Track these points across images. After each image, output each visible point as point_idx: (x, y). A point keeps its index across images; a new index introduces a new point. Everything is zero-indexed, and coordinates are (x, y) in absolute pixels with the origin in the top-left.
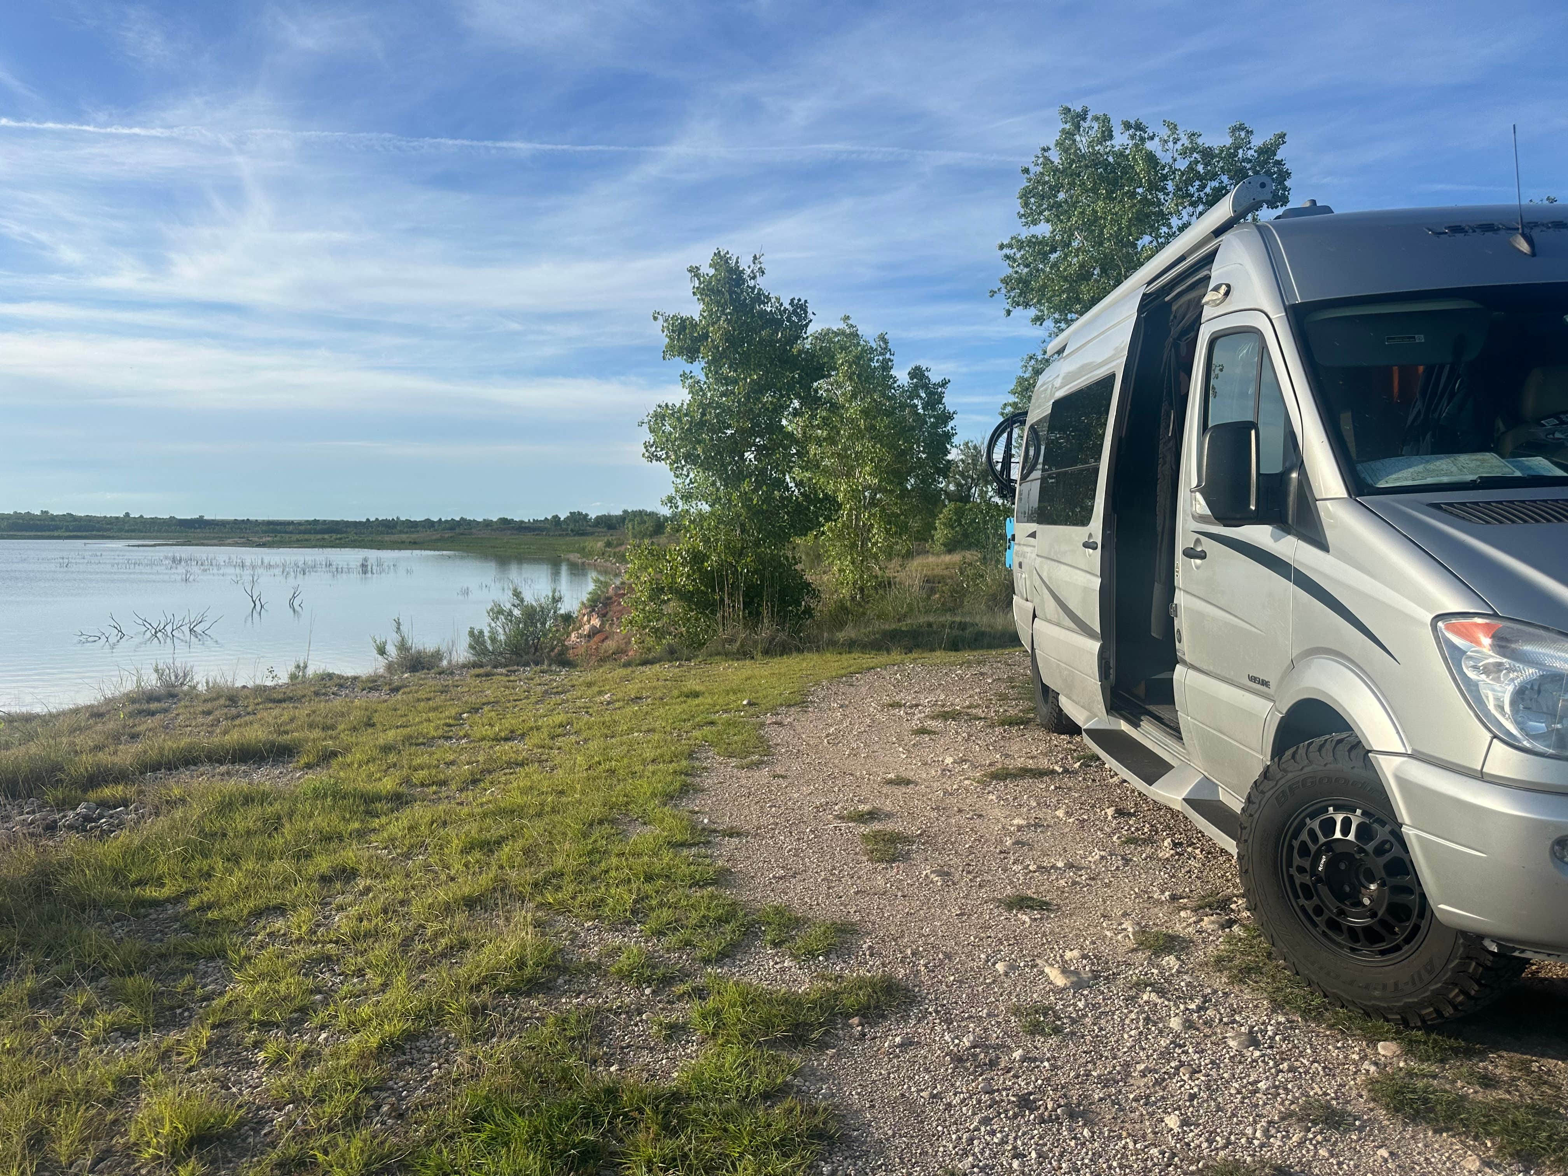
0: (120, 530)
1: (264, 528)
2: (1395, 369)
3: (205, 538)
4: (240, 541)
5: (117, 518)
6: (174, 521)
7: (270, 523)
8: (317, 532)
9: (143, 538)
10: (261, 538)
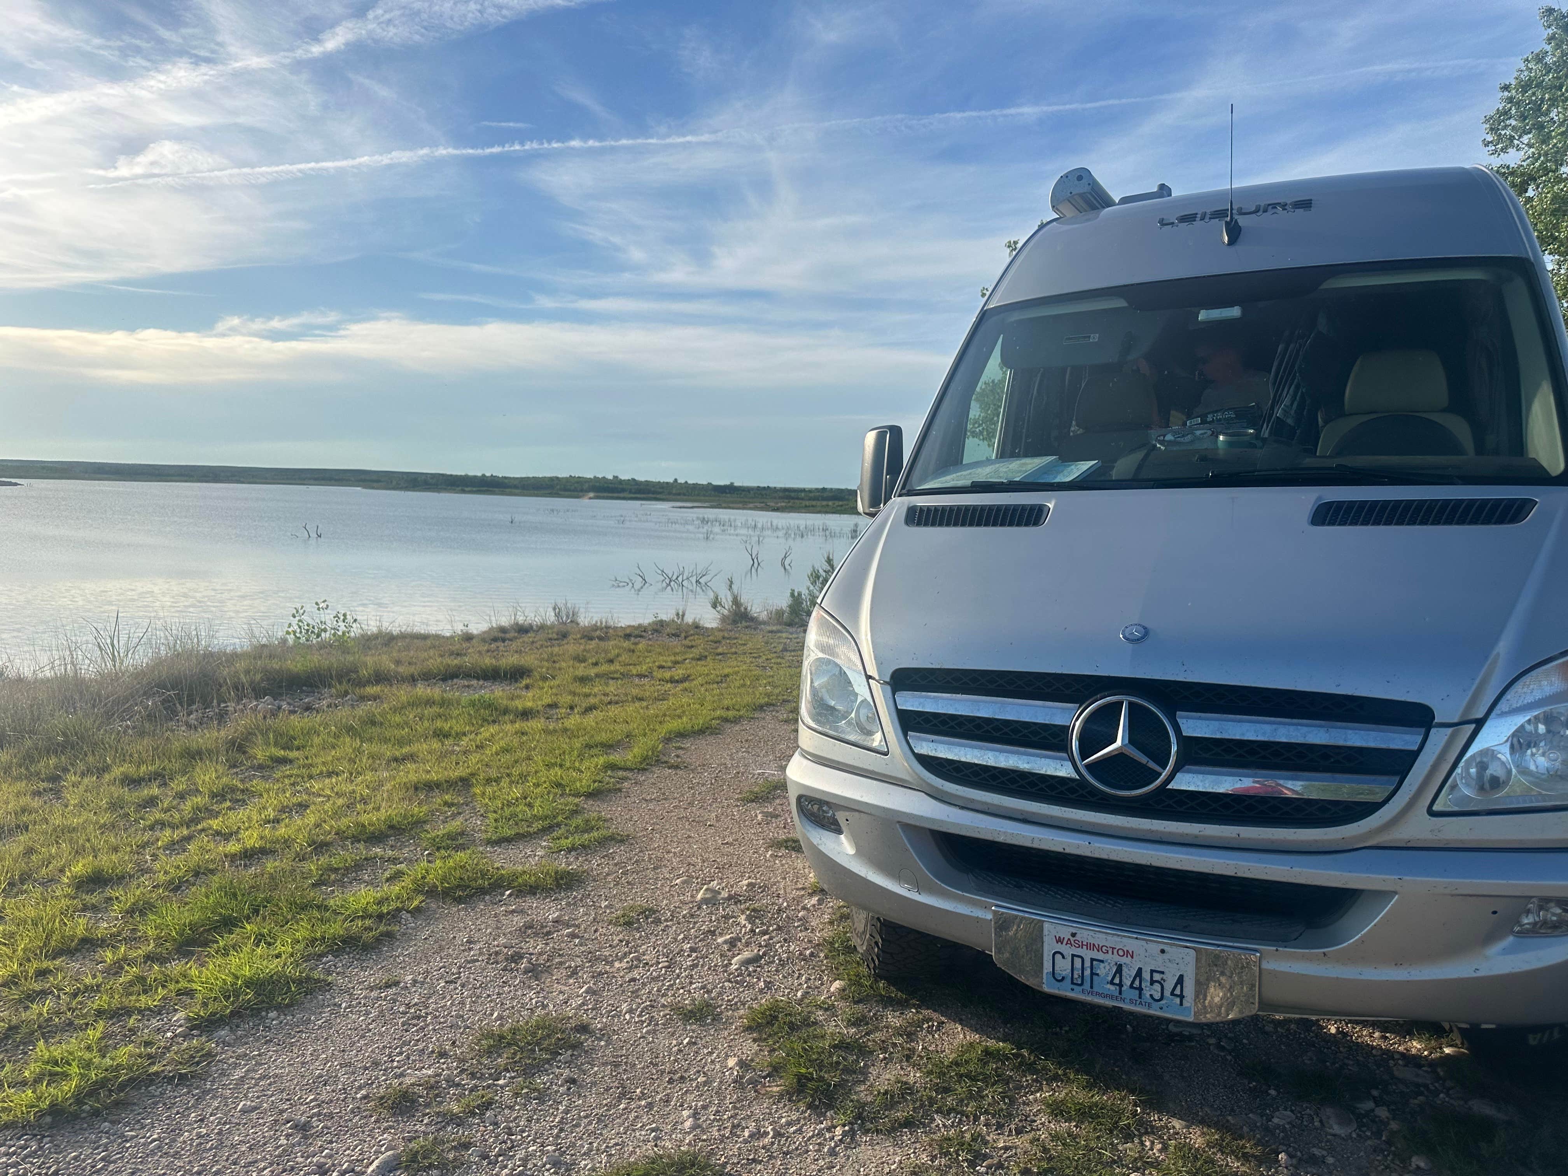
0: (670, 494)
1: (781, 494)
2: (1069, 369)
3: (733, 502)
4: (759, 505)
5: (667, 483)
6: (710, 487)
7: (786, 490)
8: (824, 499)
9: (686, 501)
10: (777, 503)
